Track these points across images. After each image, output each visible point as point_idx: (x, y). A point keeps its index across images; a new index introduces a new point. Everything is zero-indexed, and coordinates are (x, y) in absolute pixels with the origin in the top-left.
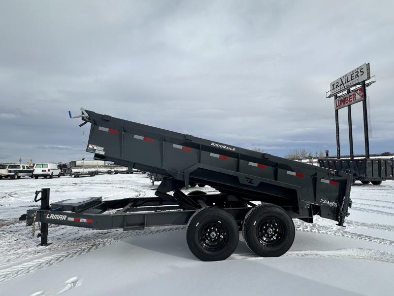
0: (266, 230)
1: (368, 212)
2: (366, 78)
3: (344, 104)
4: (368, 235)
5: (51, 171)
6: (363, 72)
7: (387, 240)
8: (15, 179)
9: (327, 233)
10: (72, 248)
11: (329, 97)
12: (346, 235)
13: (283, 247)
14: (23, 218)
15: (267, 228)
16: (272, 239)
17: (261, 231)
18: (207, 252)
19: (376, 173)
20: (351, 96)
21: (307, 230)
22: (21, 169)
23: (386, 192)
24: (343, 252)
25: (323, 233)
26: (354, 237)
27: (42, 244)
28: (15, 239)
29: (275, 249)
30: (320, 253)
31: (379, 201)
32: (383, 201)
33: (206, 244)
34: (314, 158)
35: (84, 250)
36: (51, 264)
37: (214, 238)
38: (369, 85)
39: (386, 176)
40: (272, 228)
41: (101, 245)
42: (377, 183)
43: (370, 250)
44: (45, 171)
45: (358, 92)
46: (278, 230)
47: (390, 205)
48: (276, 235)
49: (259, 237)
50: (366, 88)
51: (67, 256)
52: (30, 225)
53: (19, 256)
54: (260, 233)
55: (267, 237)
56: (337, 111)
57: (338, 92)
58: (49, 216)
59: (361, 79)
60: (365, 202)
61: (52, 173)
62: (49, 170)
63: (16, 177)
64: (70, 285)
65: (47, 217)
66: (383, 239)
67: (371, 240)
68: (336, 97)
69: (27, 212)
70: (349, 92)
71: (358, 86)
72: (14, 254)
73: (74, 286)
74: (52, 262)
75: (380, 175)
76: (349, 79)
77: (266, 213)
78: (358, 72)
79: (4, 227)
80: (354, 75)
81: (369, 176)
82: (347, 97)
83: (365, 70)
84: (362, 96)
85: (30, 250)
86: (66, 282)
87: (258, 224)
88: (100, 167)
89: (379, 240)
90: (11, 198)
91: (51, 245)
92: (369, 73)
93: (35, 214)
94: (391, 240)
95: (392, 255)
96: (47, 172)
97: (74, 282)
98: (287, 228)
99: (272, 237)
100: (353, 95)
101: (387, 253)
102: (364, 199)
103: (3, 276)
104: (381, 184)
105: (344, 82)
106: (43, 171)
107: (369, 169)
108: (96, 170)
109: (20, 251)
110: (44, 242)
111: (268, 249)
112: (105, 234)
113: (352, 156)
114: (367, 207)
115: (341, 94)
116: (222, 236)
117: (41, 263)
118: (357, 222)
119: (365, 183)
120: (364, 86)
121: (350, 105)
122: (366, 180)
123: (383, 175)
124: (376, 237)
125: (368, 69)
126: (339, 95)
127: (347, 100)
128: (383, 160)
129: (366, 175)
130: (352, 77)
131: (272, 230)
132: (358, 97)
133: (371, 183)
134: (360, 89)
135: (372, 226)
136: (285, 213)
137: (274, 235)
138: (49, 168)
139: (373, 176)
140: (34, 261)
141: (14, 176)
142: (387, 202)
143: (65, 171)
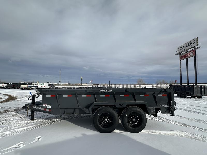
0: (132, 119)
1: (191, 112)
2: (196, 45)
3: (184, 57)
4: (188, 124)
5: (45, 86)
6: (194, 42)
7: (198, 127)
8: (30, 89)
9: (166, 122)
10: (43, 122)
11: (177, 54)
12: (176, 124)
13: (140, 128)
14: (24, 107)
15: (133, 118)
16: (135, 124)
17: (130, 119)
18: (102, 128)
19: (199, 92)
20: (188, 54)
21: (157, 120)
22: (33, 85)
23: (204, 102)
24: (172, 132)
25: (164, 122)
26: (180, 125)
27: (31, 120)
28: (21, 117)
29: (136, 129)
30: (160, 132)
31: (199, 107)
32: (201, 107)
33: (102, 124)
34: (168, 84)
35: (48, 124)
36: (32, 129)
37: (106, 122)
38: (197, 48)
39: (204, 94)
40: (135, 118)
41: (57, 122)
42: (200, 97)
43: (186, 132)
44: (43, 86)
45: (192, 52)
46: (138, 119)
47: (204, 109)
48: (137, 122)
49: (129, 122)
50: (196, 50)
51: (40, 126)
52: (27, 111)
53: (20, 124)
54: (129, 121)
55: (133, 123)
56: (180, 61)
57: (182, 52)
58: (34, 107)
59: (193, 45)
60: (191, 107)
61: (46, 87)
62: (44, 86)
63: (31, 89)
64: (36, 140)
65: (33, 108)
66: (196, 127)
67: (189, 127)
68: (180, 55)
69: (26, 105)
70: (187, 52)
71: (192, 49)
72: (18, 124)
73: (38, 140)
74: (33, 128)
75: (201, 94)
76: (187, 45)
77: (132, 111)
78: (192, 42)
79: (18, 111)
80: (190, 44)
81: (195, 94)
82: (186, 55)
83: (196, 41)
84: (194, 54)
85: (25, 122)
86: (35, 138)
87: (128, 116)
88: (67, 85)
89: (193, 127)
90: (26, 98)
91: (35, 121)
92: (197, 43)
93: (28, 106)
94: (200, 127)
95: (198, 135)
96: (44, 87)
97: (39, 139)
98: (143, 119)
99: (135, 123)
100: (189, 53)
101: (196, 135)
102: (191, 106)
103: (10, 134)
104: (202, 98)
105: (184, 47)
106: (42, 86)
107: (195, 90)
108: (65, 86)
109: (21, 122)
110: (32, 119)
111: (133, 129)
112: (60, 116)
113: (188, 83)
114: (192, 110)
115: (183, 53)
116: (110, 121)
117: (28, 129)
118: (184, 117)
119: (193, 97)
120: (195, 49)
121: (187, 58)
122: (194, 96)
123: (203, 93)
124: (192, 125)
125: (197, 41)
126: (182, 53)
127: (186, 56)
128: (203, 86)
129: (194, 93)
130: (188, 45)
131: (135, 119)
132: (191, 54)
133: (196, 97)
134: (193, 51)
135: (192, 120)
136: (142, 111)
137: (136, 122)
138: (44, 85)
139: (197, 94)
140: (25, 127)
141: (30, 88)
142: (203, 107)
143: (52, 87)
